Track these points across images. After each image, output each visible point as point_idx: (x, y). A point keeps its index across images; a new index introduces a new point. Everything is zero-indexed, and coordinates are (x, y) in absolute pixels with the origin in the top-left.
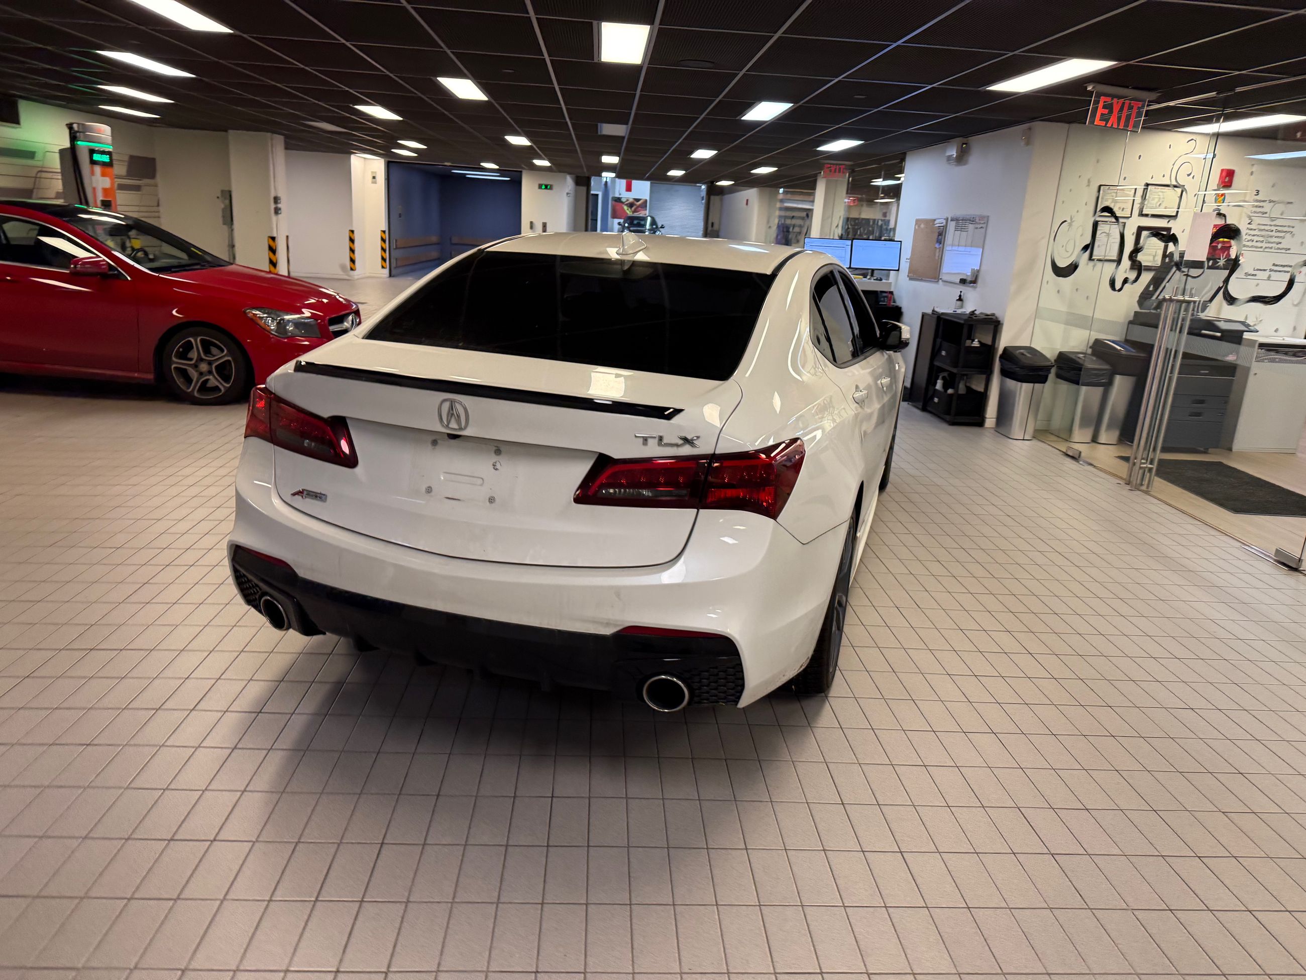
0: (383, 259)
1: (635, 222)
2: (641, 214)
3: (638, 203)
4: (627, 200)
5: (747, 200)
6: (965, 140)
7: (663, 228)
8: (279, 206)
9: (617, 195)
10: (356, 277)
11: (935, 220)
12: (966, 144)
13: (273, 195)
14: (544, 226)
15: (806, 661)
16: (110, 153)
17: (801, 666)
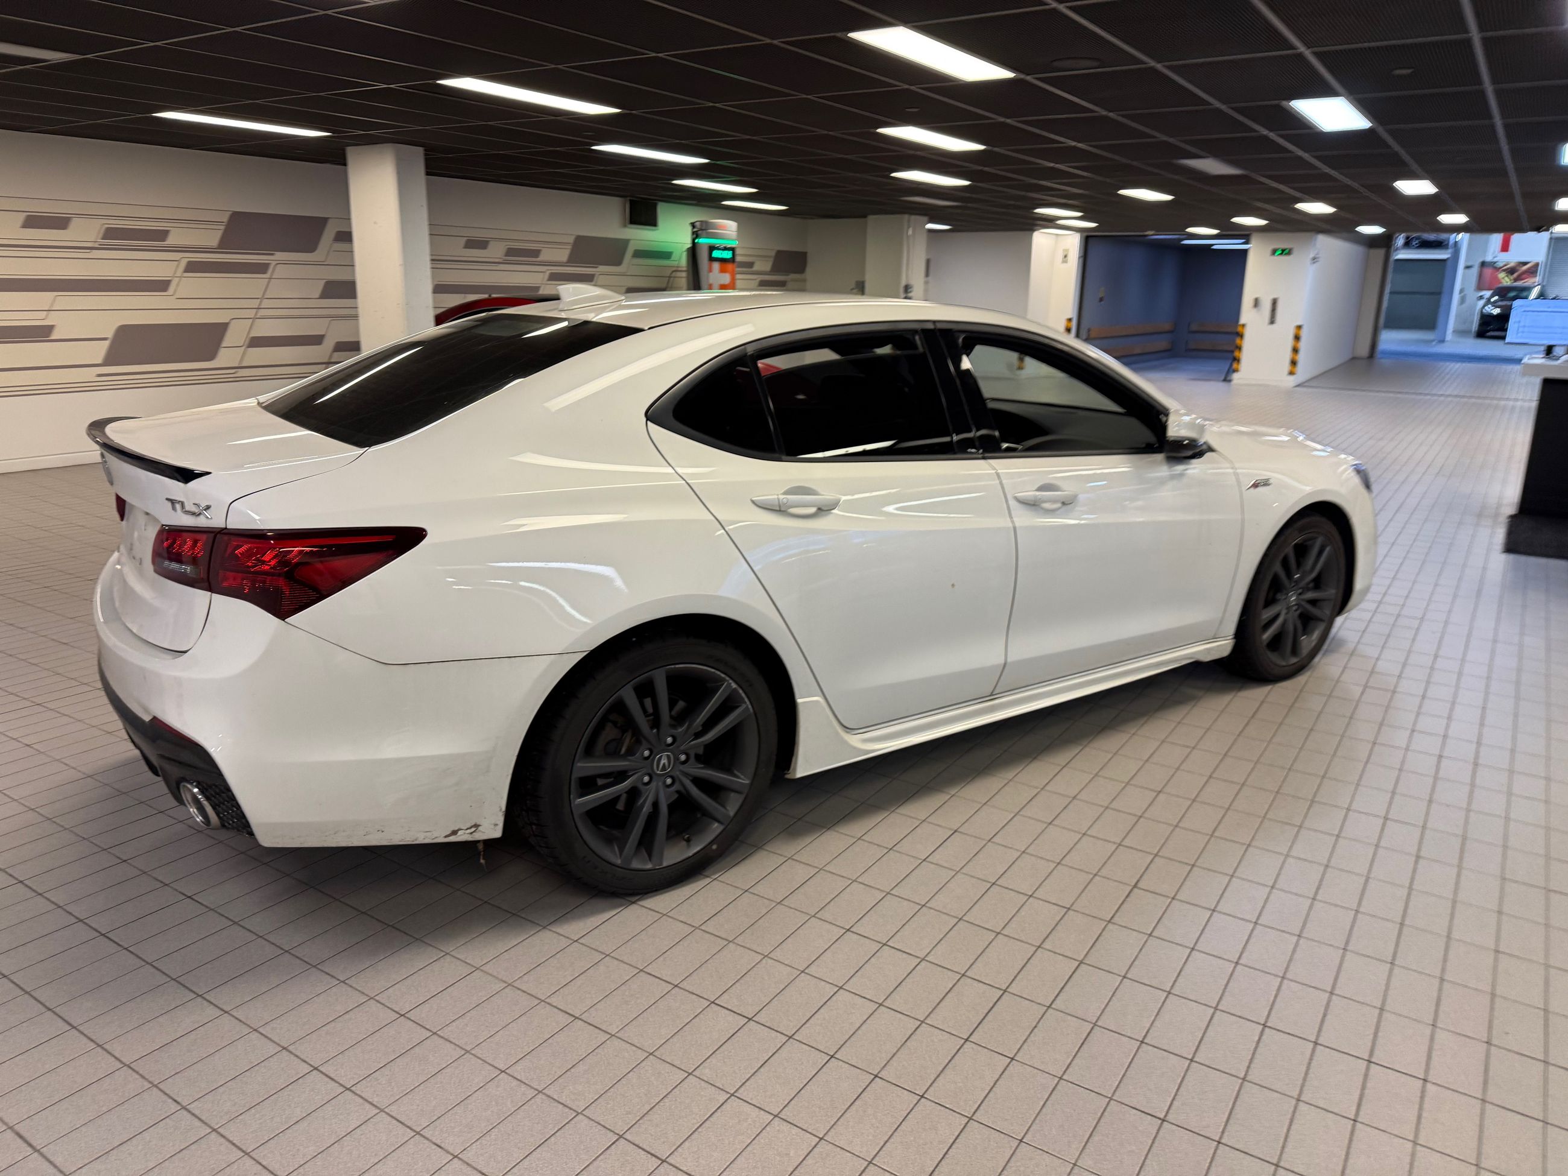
1: (1510, 295)
2: (1527, 282)
3: (1525, 267)
4: (1505, 265)
8: (910, 295)
9: (1489, 258)
13: (903, 283)
14: (1274, 302)
15: (473, 829)
16: (733, 249)
17: (454, 833)
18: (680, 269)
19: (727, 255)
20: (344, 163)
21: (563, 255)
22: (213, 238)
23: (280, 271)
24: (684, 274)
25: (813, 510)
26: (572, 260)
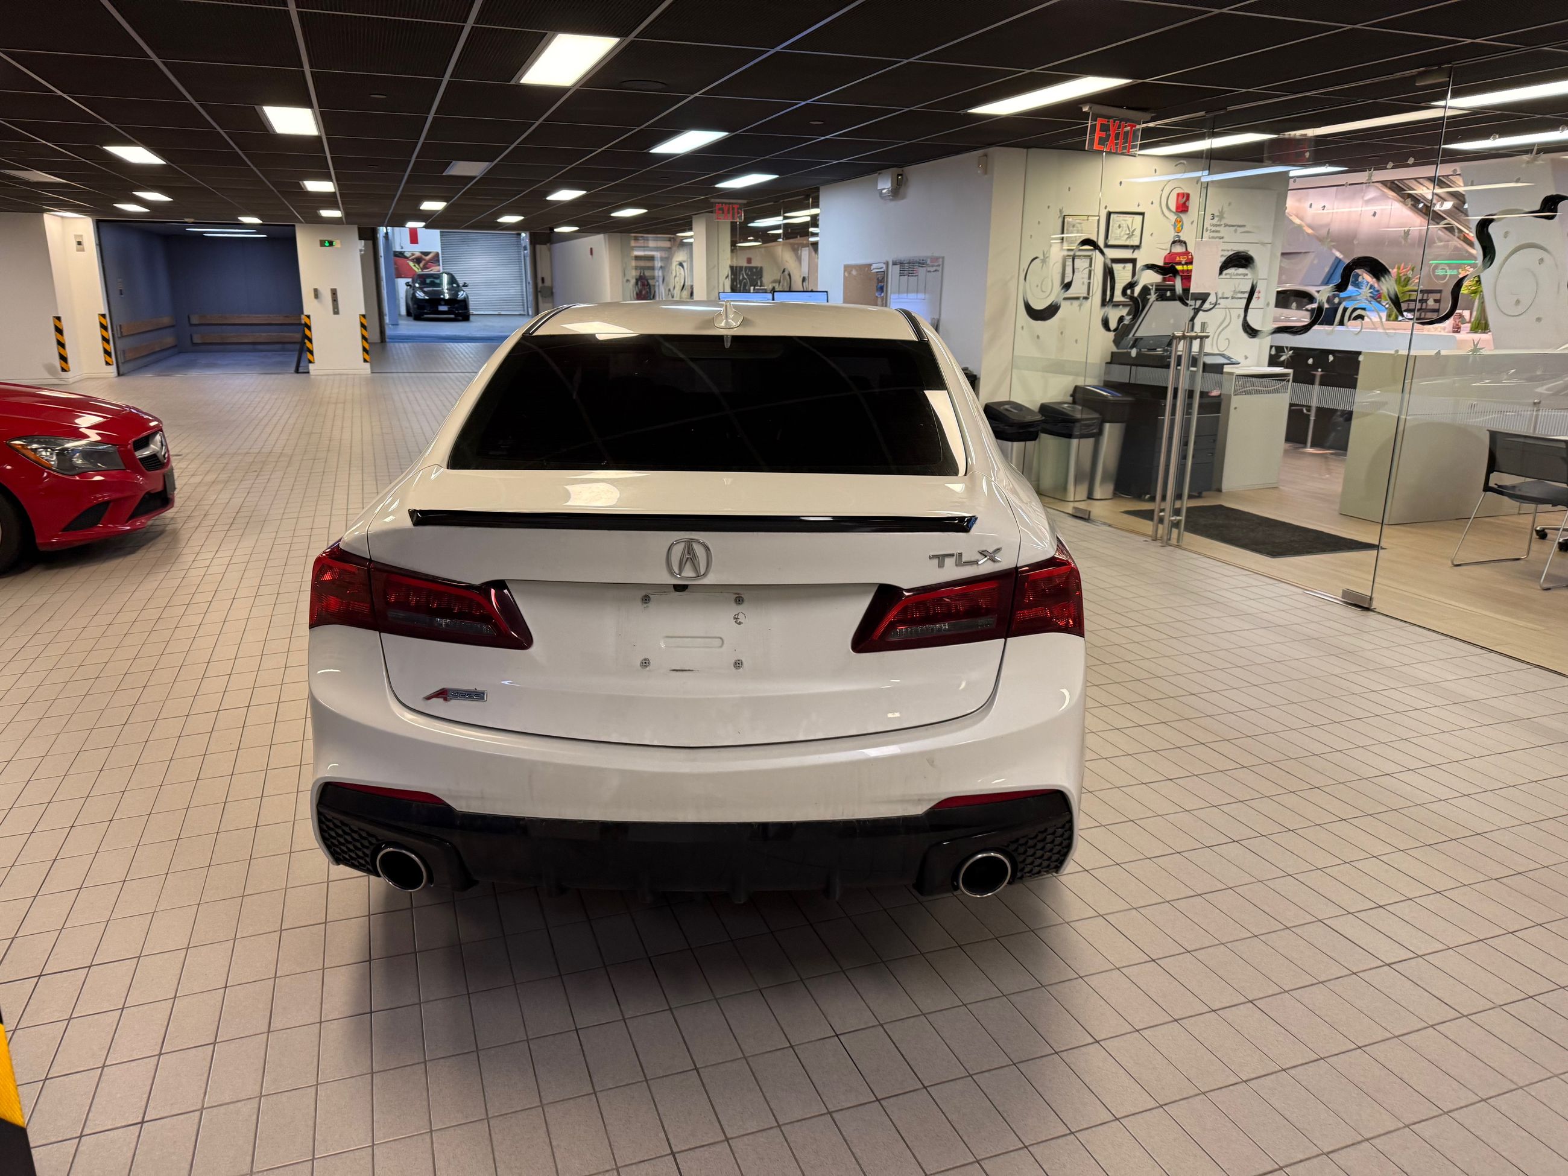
0: (107, 352)
1: (428, 281)
2: (434, 270)
3: (428, 258)
4: (413, 255)
5: (591, 249)
6: (899, 171)
7: (466, 286)
9: (398, 249)
10: (71, 381)
11: (871, 265)
12: (901, 175)
14: (334, 293)
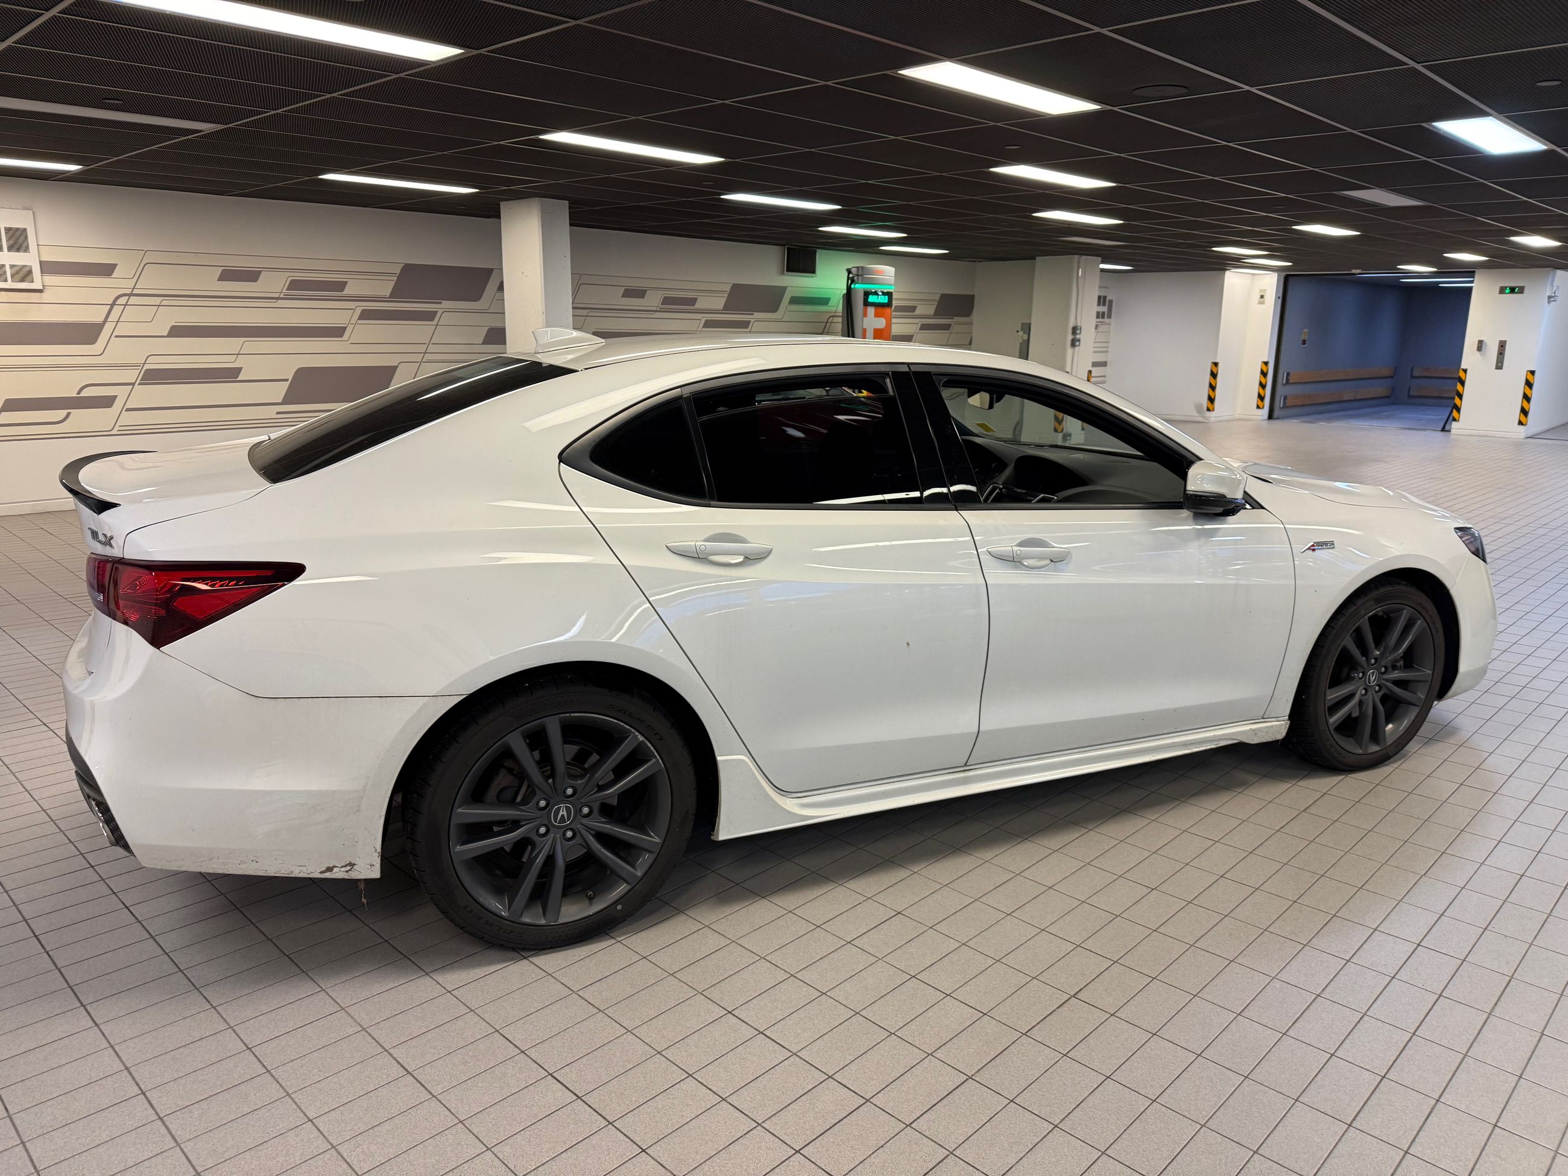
0: (1261, 398)
8: (1078, 336)
10: (1213, 419)
13: (1071, 324)
14: (1502, 345)
15: (348, 868)
16: (889, 294)
17: (330, 869)
18: (836, 314)
19: (884, 299)
20: (499, 217)
21: (719, 303)
22: (386, 288)
23: (446, 319)
24: (840, 320)
25: (740, 559)
26: (728, 308)
